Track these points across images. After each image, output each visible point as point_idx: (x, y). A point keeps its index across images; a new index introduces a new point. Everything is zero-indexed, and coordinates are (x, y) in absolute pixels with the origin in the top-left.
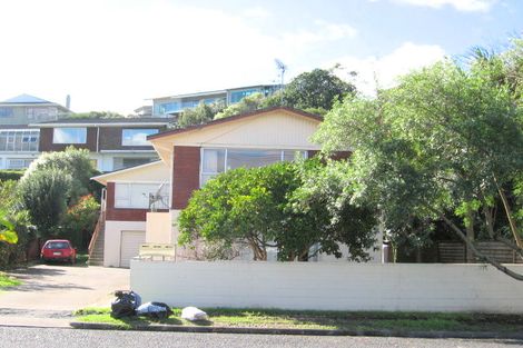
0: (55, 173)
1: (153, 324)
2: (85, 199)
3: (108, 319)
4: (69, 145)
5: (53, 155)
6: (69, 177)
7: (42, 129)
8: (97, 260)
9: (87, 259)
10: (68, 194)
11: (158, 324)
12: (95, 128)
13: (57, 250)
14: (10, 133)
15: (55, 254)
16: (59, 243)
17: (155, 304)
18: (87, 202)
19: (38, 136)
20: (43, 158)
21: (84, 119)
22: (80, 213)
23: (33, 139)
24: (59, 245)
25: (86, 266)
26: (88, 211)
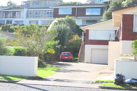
0: (63, 26)
1: (133, 88)
2: (75, 36)
3: (113, 85)
4: (67, 15)
5: (60, 19)
6: (68, 28)
7: (54, 9)
8: (82, 60)
9: (77, 60)
10: (67, 34)
11: (135, 88)
12: (75, 8)
13: (66, 56)
14: (42, 11)
15: (65, 57)
16: (66, 53)
17: (133, 79)
18: (76, 37)
19: (53, 12)
20: (56, 20)
21: (68, 5)
22: (74, 41)
23: (51, 13)
24: (66, 54)
25: (77, 62)
26: (77, 41)
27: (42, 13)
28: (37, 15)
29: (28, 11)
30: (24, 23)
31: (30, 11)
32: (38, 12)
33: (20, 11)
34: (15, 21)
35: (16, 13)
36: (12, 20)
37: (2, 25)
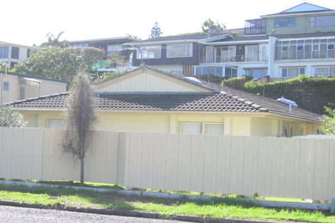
27: (316, 47)
28: (302, 52)
29: (277, 42)
30: (269, 74)
31: (284, 42)
32: (304, 45)
33: (257, 44)
34: (244, 69)
35: (246, 47)
36: (237, 67)
37: (225, 80)
